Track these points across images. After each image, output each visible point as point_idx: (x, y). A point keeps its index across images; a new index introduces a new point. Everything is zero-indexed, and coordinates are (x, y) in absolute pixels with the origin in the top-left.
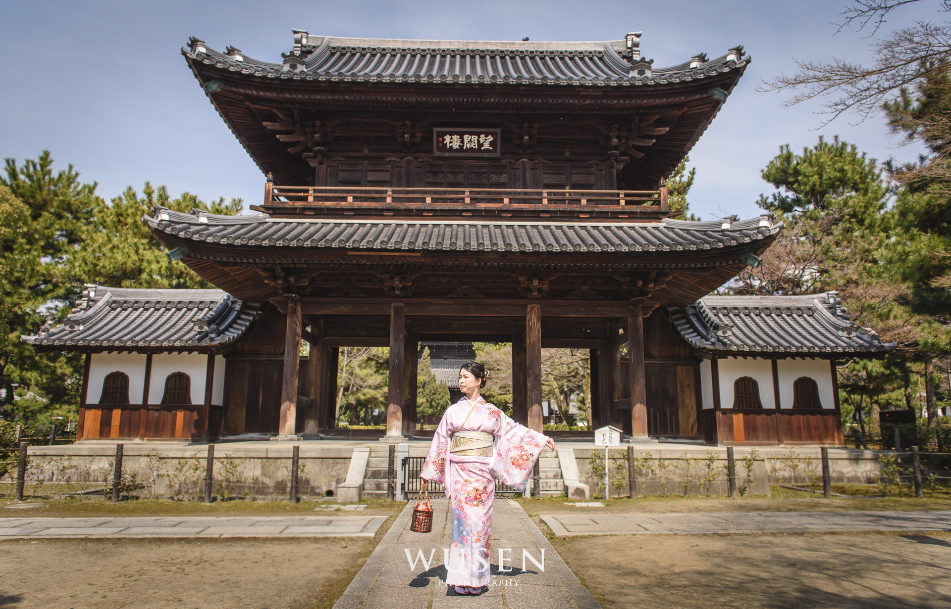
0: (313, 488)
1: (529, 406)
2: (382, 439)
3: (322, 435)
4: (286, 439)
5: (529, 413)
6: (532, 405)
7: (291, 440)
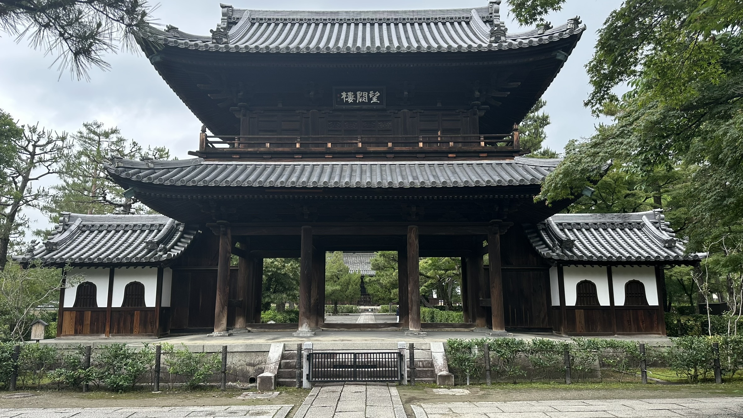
1: (410, 305)
2: (295, 334)
3: (249, 329)
4: (219, 335)
5: (410, 311)
6: (412, 306)
7: (223, 336)
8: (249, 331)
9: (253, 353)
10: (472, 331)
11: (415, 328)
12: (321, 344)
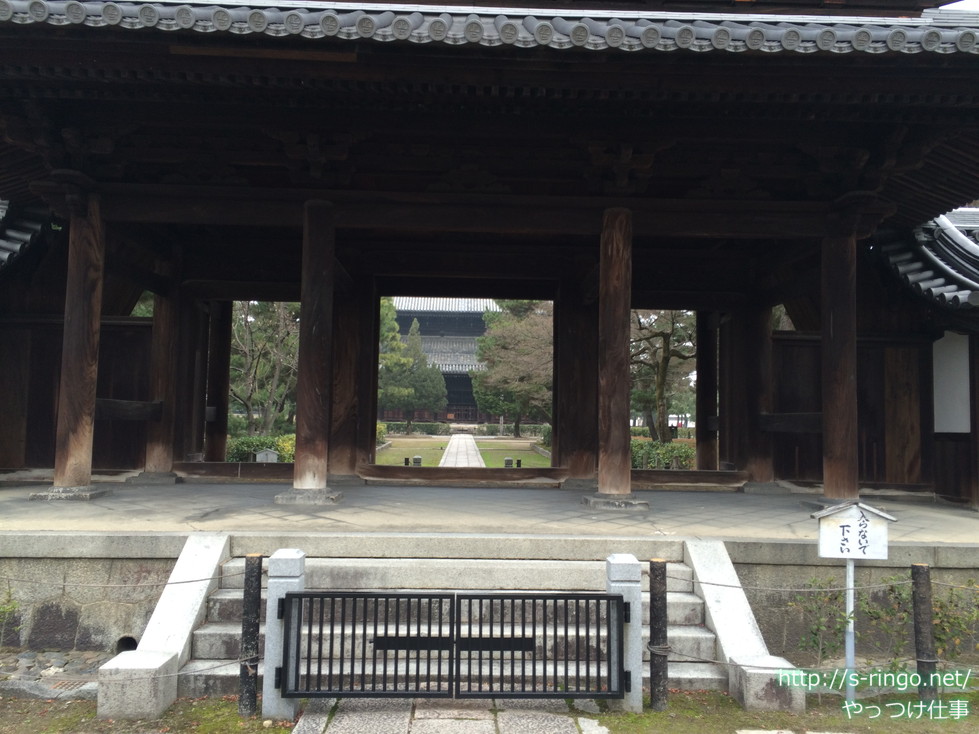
0: (86, 633)
1: (602, 427)
2: (280, 499)
3: (181, 474)
4: (63, 496)
5: (601, 443)
6: (609, 428)
7: (77, 499)
8: (180, 481)
9: (131, 564)
10: (740, 490)
11: (617, 488)
12: (345, 538)
